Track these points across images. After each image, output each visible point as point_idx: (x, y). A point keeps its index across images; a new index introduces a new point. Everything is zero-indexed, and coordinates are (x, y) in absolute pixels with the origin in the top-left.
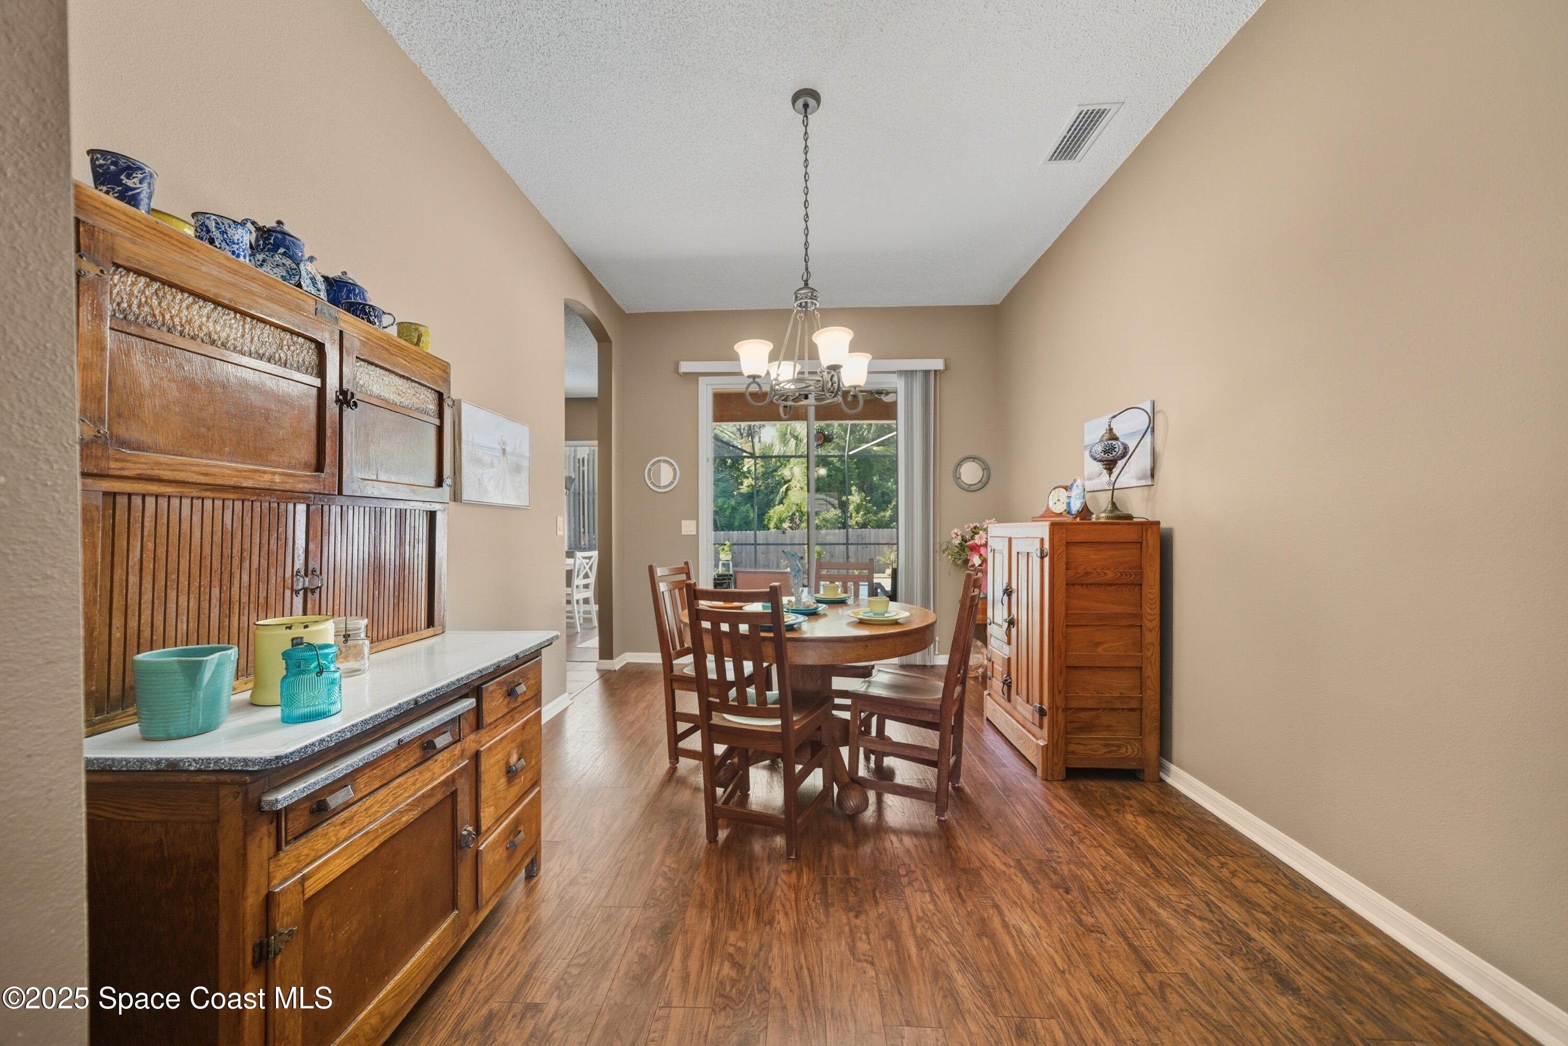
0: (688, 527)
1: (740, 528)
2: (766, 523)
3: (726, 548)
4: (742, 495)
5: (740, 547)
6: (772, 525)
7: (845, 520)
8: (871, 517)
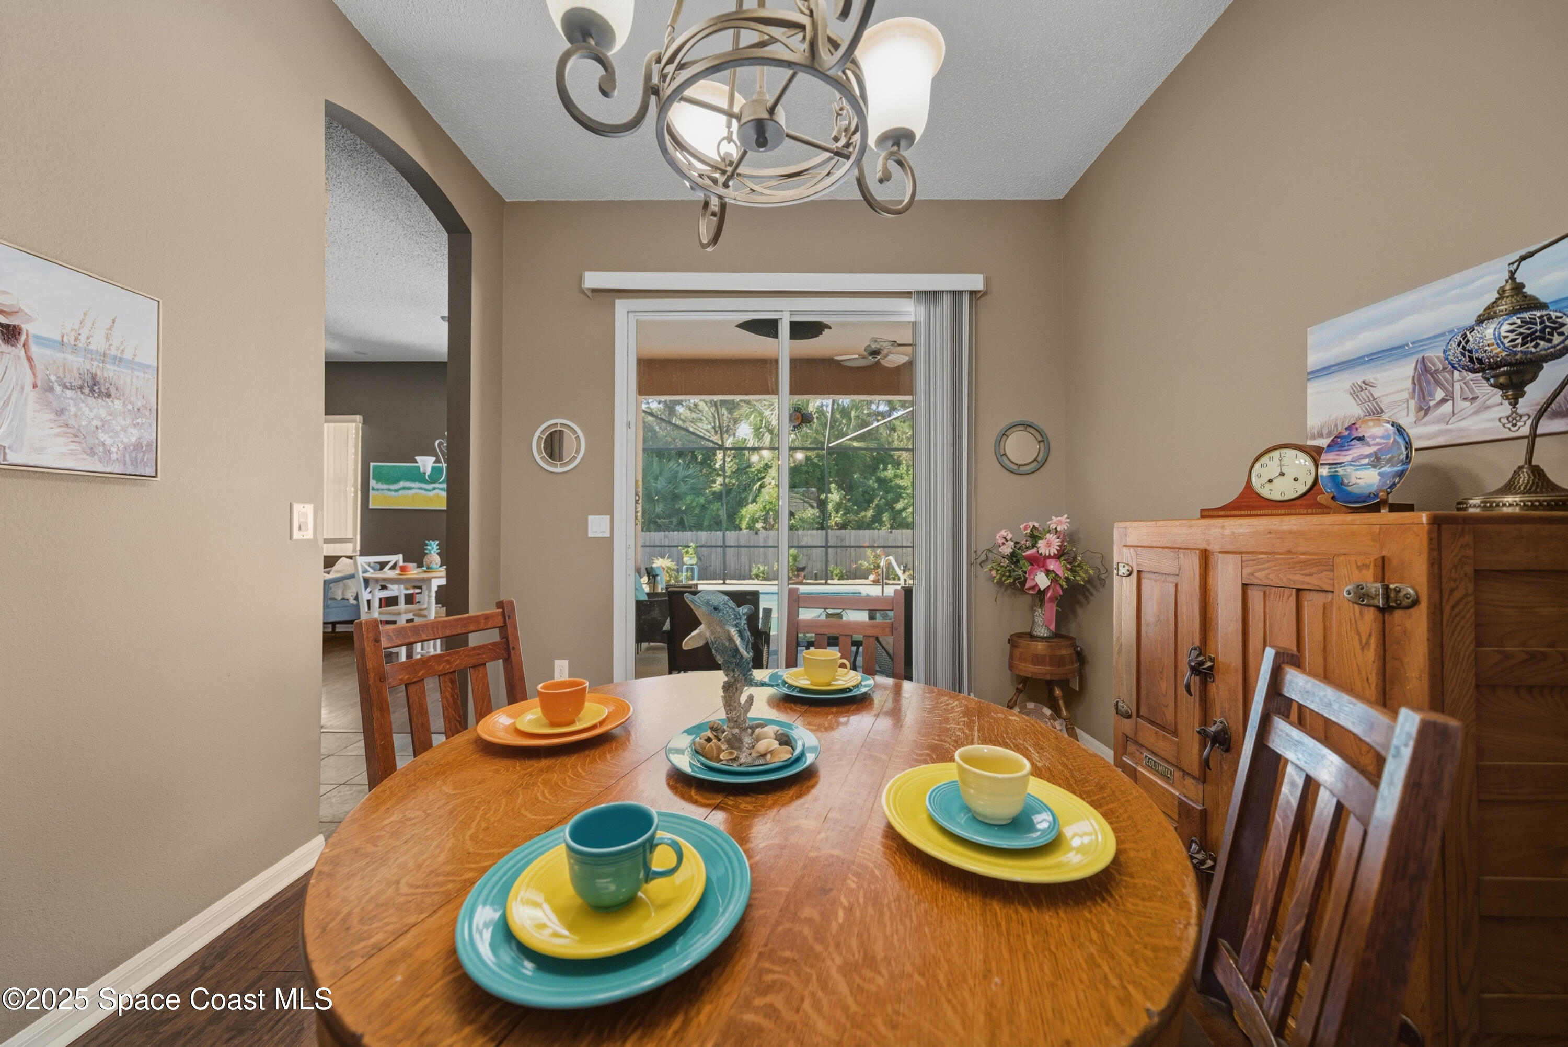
0: (597, 526)
1: (709, 529)
2: (737, 523)
3: (691, 550)
4: (714, 493)
5: (709, 549)
6: (744, 525)
7: (823, 520)
8: (851, 517)
